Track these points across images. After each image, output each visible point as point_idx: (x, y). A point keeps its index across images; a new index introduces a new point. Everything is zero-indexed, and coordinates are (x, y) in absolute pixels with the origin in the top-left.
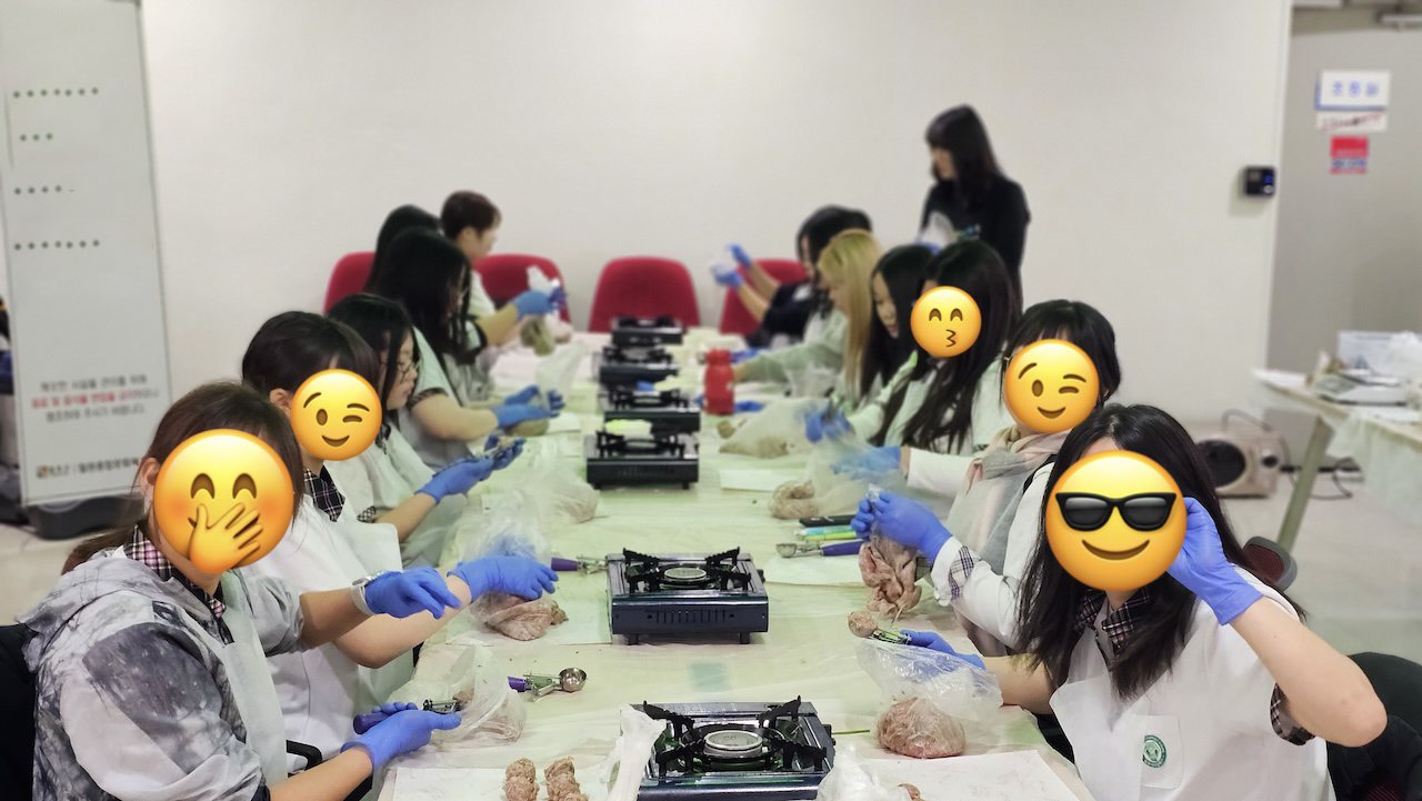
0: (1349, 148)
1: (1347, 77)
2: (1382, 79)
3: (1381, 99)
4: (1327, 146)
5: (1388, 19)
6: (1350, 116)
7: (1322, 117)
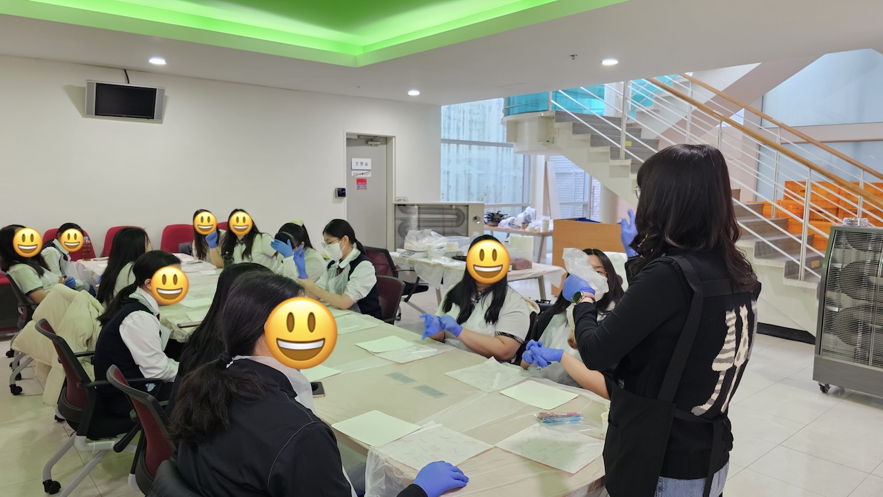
0: (361, 181)
1: (360, 160)
2: (369, 161)
3: (369, 167)
4: (356, 181)
5: (369, 143)
6: (362, 172)
7: (353, 172)
